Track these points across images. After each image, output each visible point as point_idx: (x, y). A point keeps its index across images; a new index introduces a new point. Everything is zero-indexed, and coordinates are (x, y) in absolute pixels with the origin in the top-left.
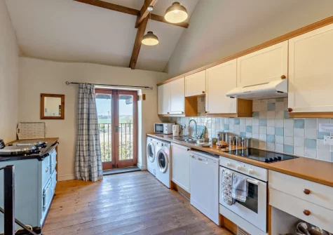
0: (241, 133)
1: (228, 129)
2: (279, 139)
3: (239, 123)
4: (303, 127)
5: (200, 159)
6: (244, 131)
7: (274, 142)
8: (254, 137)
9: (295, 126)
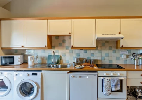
0: (88, 57)
1: (79, 56)
2: (107, 58)
3: (86, 52)
4: (115, 53)
5: (80, 77)
6: (90, 56)
7: (105, 60)
8: (96, 58)
9: (113, 53)
